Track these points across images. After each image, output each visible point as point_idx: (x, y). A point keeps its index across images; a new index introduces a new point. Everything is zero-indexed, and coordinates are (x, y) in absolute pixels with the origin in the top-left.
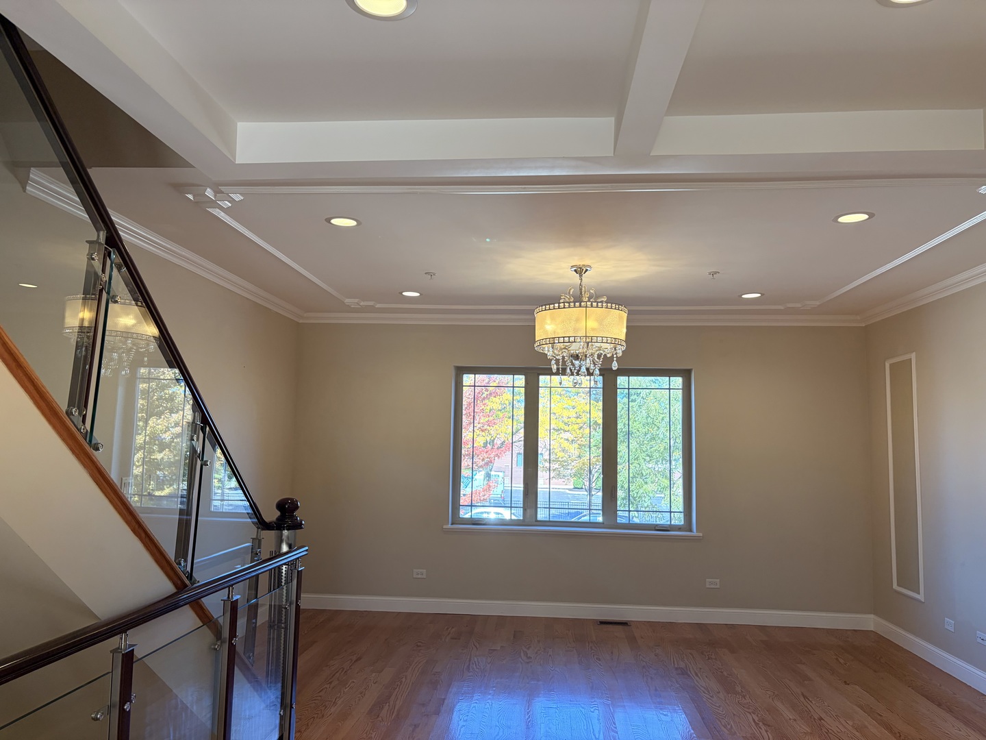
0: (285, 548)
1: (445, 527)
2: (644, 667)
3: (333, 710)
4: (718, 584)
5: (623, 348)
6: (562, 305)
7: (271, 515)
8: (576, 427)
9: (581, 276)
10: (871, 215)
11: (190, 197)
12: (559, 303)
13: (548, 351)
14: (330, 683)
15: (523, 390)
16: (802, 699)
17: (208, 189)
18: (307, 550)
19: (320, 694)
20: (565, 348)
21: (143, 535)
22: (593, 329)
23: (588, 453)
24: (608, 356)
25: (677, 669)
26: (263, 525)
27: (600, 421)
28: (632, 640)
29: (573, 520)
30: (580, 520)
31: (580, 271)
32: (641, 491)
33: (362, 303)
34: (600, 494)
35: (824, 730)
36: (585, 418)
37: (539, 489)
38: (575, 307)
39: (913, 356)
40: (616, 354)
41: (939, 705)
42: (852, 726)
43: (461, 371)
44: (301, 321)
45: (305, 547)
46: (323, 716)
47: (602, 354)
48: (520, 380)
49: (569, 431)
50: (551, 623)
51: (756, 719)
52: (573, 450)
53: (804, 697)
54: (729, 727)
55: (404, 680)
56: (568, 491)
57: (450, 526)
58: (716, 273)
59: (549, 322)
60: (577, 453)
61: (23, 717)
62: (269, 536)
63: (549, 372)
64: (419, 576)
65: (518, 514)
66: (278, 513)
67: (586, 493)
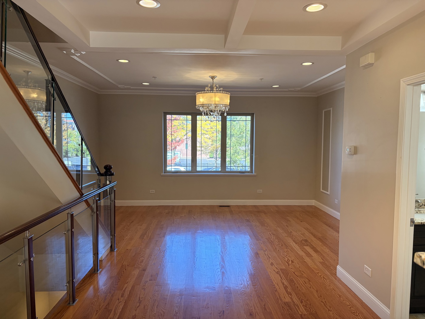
0: (108, 182)
1: (161, 174)
2: (235, 220)
3: (127, 237)
4: (262, 191)
5: (229, 108)
6: (206, 92)
7: (103, 171)
8: (211, 132)
9: (213, 80)
10: (313, 63)
11: (65, 52)
12: (205, 91)
13: (201, 109)
14: (124, 230)
15: (191, 121)
16: (286, 227)
17: (72, 50)
18: (116, 183)
19: (121, 233)
20: (207, 108)
21: (71, 178)
22: (218, 101)
23: (216, 143)
24: (223, 111)
25: (246, 220)
26: (100, 174)
27: (220, 130)
28: (231, 212)
29: (209, 170)
30: (212, 170)
31: (213, 78)
32: (236, 158)
33: (125, 87)
34: (220, 160)
35: (291, 235)
36: (214, 128)
37: (197, 159)
38: (211, 93)
39: (331, 109)
40: (226, 110)
41: (329, 227)
42: (301, 234)
43: (166, 114)
44: (99, 93)
45: (116, 182)
46: (124, 239)
47: (221, 110)
48: (189, 117)
49: (207, 134)
50: (202, 207)
51: (270, 233)
52: (210, 142)
53: (287, 226)
54: (261, 236)
55: (150, 227)
56: (207, 159)
57: (163, 174)
58: (262, 79)
59: (201, 98)
60: (211, 143)
61: (47, 232)
62: (103, 178)
63: (201, 114)
64: (152, 192)
65: (189, 169)
66: (105, 170)
67: (214, 159)
